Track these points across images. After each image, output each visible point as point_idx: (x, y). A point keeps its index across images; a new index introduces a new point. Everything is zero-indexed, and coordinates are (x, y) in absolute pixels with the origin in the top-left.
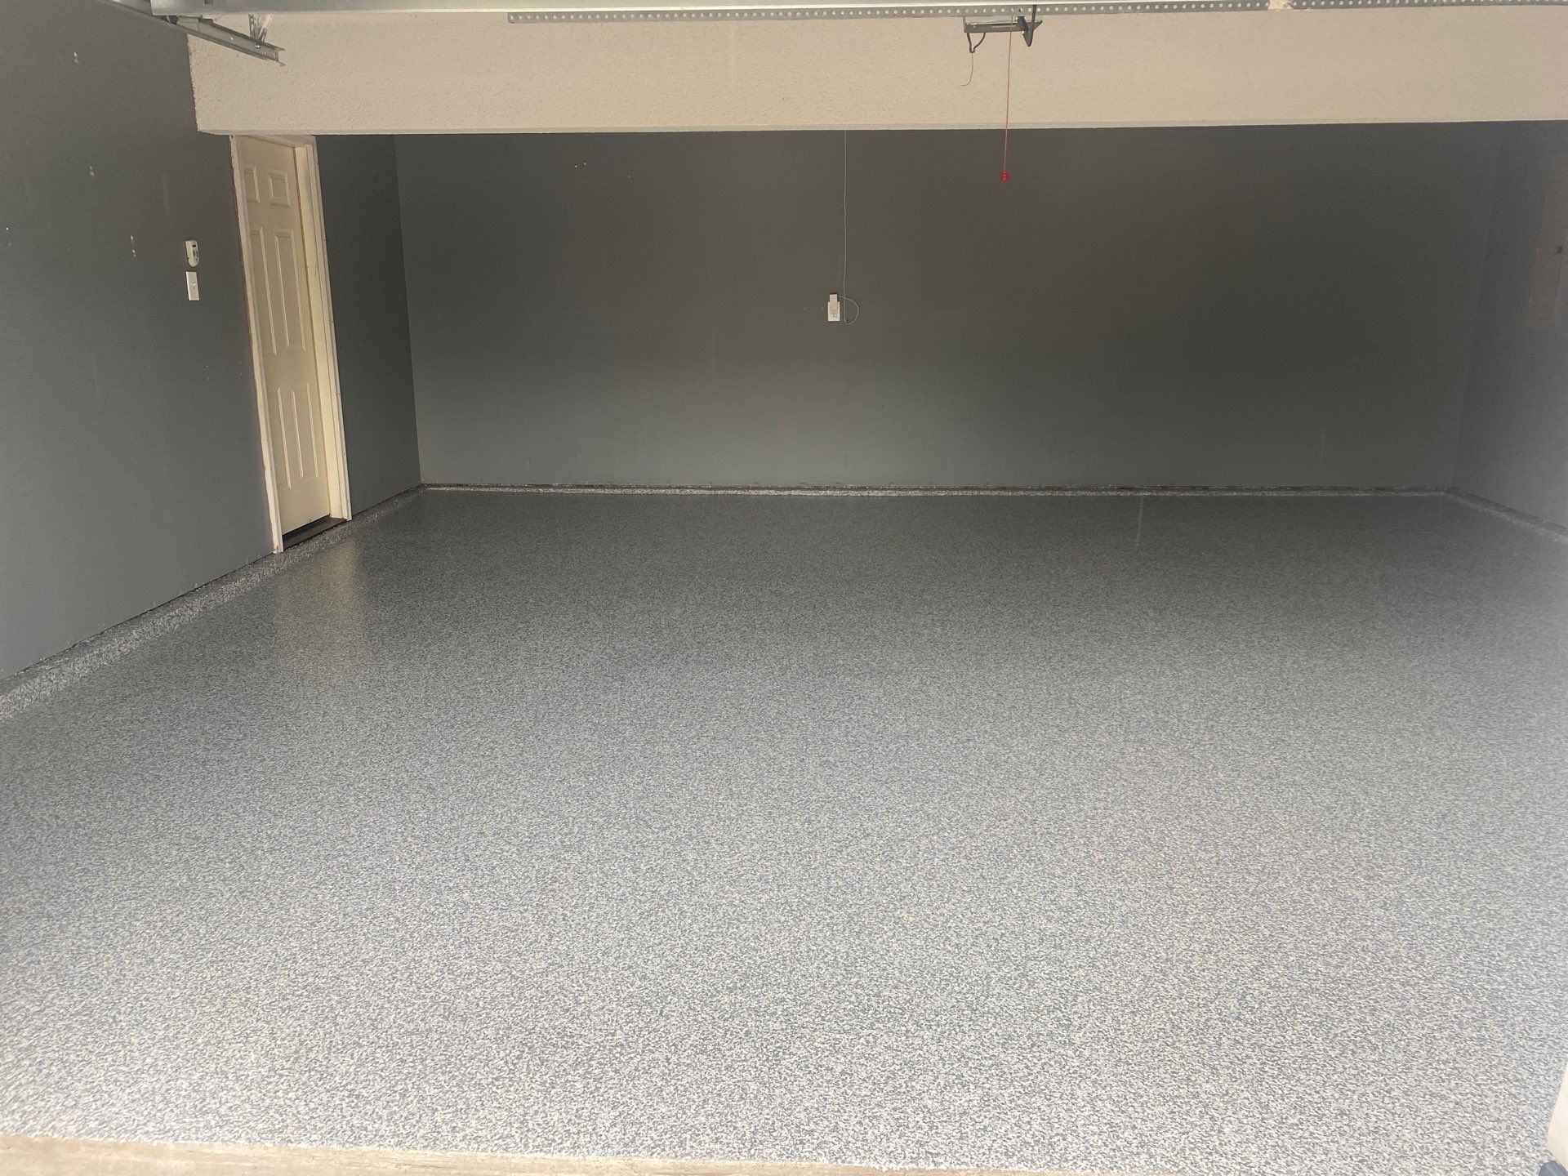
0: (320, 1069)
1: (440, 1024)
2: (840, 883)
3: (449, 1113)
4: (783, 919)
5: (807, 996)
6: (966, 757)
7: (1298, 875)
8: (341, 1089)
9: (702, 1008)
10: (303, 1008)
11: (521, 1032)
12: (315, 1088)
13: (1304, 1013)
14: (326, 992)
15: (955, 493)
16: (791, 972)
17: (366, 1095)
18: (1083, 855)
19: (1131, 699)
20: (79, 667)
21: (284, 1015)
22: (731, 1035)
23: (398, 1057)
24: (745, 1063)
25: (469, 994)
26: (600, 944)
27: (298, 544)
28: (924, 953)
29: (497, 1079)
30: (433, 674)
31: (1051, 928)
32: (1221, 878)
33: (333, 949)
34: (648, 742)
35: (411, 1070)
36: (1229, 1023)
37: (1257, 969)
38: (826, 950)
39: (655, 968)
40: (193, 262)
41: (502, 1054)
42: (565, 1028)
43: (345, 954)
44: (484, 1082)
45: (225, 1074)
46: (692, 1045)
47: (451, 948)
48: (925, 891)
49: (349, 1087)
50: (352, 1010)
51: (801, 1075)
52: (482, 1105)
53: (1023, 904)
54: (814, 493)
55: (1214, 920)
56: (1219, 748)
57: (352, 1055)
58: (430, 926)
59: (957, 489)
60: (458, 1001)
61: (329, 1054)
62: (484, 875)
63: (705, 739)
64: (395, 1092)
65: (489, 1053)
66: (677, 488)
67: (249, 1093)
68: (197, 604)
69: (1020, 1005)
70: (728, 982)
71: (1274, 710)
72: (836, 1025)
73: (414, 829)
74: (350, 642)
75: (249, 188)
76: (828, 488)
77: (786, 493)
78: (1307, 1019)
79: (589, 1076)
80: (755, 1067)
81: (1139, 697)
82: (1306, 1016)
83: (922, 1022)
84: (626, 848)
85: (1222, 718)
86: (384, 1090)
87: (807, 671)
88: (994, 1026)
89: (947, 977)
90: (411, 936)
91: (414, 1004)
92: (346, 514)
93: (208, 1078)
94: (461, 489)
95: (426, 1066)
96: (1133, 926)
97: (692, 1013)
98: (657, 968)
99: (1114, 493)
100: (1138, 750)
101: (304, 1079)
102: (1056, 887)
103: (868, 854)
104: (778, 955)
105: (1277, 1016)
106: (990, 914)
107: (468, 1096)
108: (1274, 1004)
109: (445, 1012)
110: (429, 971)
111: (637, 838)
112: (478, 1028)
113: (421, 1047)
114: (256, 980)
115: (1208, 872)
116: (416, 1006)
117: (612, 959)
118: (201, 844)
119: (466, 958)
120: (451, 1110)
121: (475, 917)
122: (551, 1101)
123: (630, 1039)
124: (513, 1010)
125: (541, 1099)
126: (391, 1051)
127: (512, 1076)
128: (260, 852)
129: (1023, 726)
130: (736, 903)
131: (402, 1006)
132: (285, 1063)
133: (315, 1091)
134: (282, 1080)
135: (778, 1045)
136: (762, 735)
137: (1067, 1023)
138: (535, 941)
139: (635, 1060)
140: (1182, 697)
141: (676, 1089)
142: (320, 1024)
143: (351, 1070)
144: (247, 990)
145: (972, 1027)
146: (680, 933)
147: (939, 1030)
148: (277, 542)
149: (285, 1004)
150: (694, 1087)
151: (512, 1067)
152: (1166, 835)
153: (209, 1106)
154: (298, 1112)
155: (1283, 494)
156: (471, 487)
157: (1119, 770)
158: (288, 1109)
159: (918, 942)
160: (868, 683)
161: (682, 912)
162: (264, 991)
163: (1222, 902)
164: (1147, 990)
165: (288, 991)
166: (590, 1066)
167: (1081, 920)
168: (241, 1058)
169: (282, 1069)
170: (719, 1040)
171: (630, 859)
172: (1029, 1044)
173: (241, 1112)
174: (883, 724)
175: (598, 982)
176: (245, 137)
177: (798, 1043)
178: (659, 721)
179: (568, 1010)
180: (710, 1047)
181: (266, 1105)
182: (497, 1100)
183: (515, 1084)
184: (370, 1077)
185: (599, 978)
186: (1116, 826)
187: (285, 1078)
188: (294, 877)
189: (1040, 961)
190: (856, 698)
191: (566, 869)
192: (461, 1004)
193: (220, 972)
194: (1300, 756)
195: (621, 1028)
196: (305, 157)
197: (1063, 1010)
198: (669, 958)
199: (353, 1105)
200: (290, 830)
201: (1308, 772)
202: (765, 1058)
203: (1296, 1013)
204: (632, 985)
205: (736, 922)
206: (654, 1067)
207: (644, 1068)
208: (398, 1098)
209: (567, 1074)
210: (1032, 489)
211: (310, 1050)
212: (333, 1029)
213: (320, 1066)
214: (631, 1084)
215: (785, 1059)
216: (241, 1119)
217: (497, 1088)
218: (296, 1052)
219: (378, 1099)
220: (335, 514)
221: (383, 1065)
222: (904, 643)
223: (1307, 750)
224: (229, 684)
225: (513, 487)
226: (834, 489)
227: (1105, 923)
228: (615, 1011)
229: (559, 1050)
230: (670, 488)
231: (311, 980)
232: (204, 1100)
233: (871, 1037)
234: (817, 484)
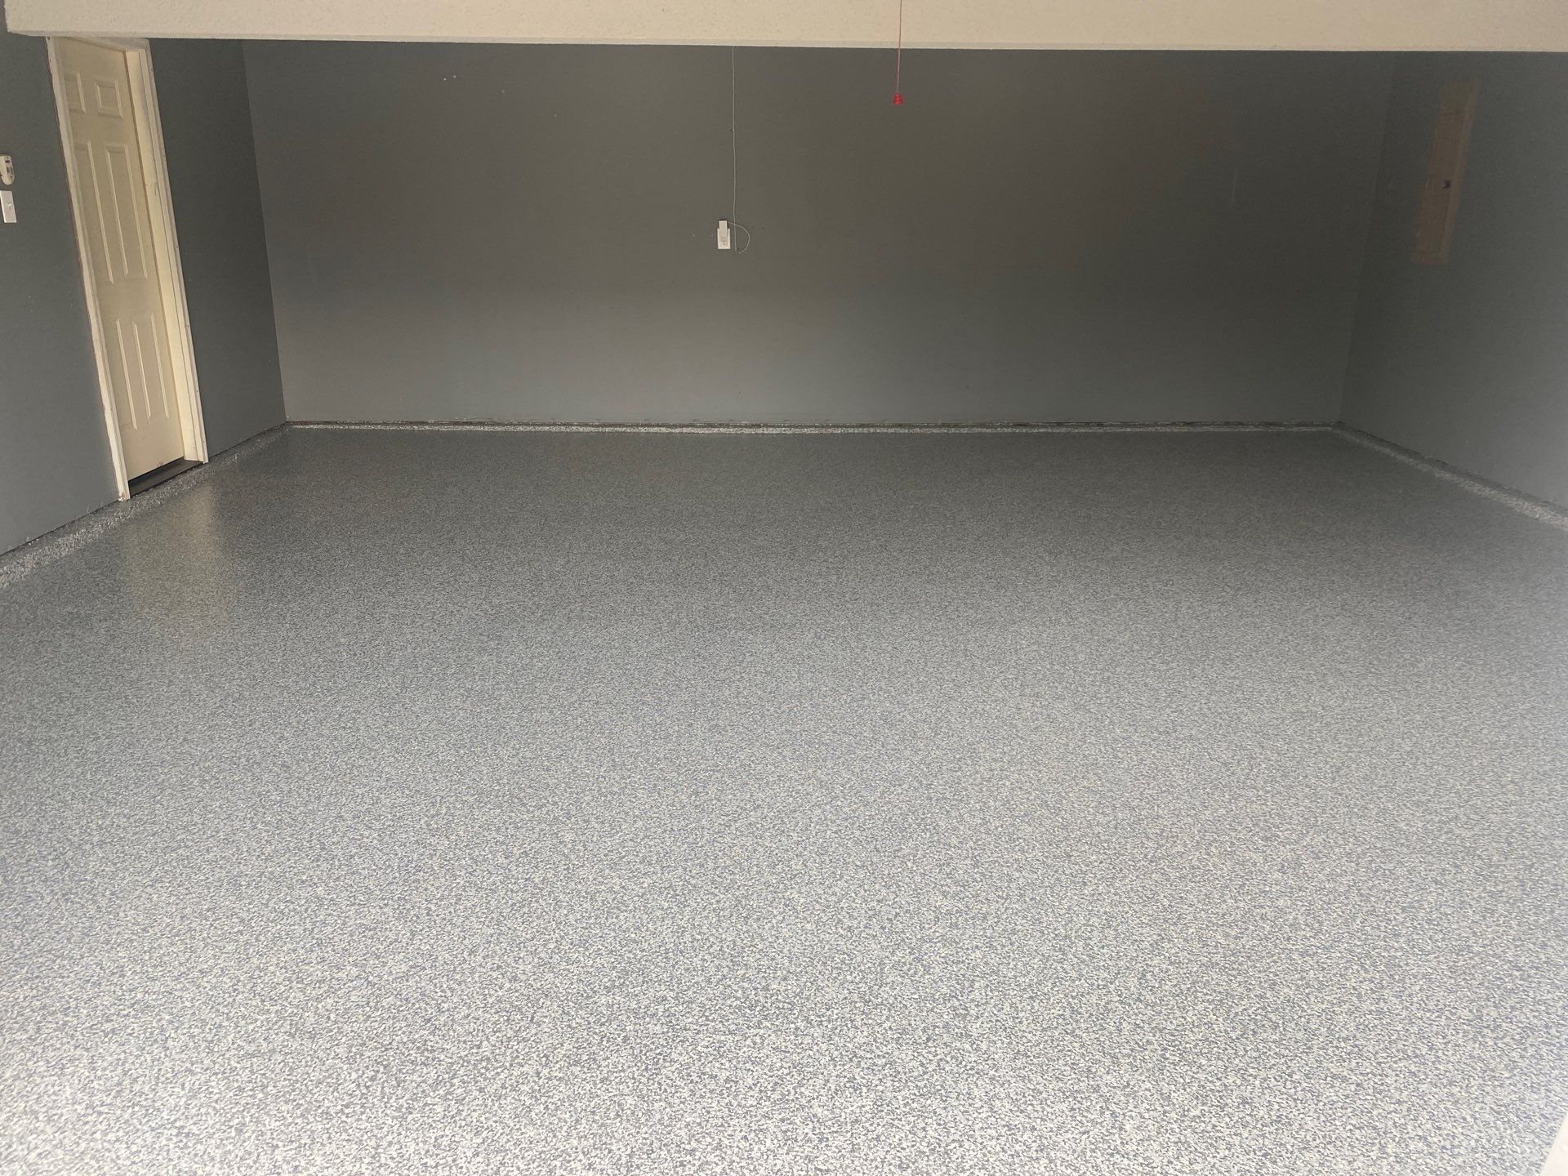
0: (144, 1103)
1: (286, 1043)
2: (728, 862)
3: (291, 1150)
4: (666, 905)
5: (690, 992)
6: (860, 716)
7: (1197, 838)
8: (168, 1126)
9: (577, 1011)
10: (129, 1031)
11: (377, 1048)
12: (139, 1127)
13: (1205, 991)
14: (157, 1010)
15: (851, 431)
16: (673, 966)
17: (197, 1132)
18: (980, 821)
19: (1027, 650)
21: (106, 1040)
22: (608, 1042)
23: (236, 1085)
24: (622, 1074)
25: (320, 1006)
26: (466, 942)
27: (146, 490)
28: (815, 939)
29: (347, 1106)
30: (292, 634)
31: (946, 905)
32: (1119, 843)
33: (166, 958)
34: (525, 709)
35: (250, 1100)
36: (1129, 1005)
37: (1157, 943)
38: (711, 939)
39: (526, 967)
41: (354, 1076)
42: (426, 1041)
43: (181, 964)
44: (332, 1111)
45: (35, 1113)
46: (565, 1055)
47: (302, 951)
48: (817, 868)
49: (178, 1124)
50: (185, 1031)
51: (683, 1085)
52: (329, 1138)
53: (918, 879)
54: (706, 431)
55: (1112, 891)
56: (1115, 701)
57: (183, 1085)
58: (279, 927)
59: (853, 427)
60: (307, 1014)
61: (157, 1084)
62: (341, 865)
63: (586, 703)
64: (231, 1127)
65: (339, 1075)
66: (562, 425)
67: (61, 1136)
68: (29, 560)
69: (915, 993)
70: (606, 980)
71: (1170, 659)
72: (720, 1025)
73: (265, 813)
74: (202, 600)
76: (721, 425)
77: (678, 430)
78: (1208, 997)
79: (451, 1098)
80: (633, 1078)
81: (1035, 647)
82: (1207, 994)
83: (812, 1017)
84: (498, 830)
85: (1118, 669)
86: (217, 1126)
87: (697, 626)
88: (888, 1019)
89: (839, 965)
90: (257, 940)
91: (256, 1020)
92: (202, 457)
93: (15, 1120)
94: (329, 427)
95: (267, 1094)
96: (1031, 899)
97: (566, 1018)
98: (530, 966)
99: (1010, 430)
100: (1034, 705)
101: (126, 1116)
102: (952, 858)
103: (757, 828)
104: (660, 946)
105: (1178, 996)
106: (884, 891)
107: (313, 1128)
108: (1175, 982)
109: (291, 1029)
110: (276, 980)
111: (510, 818)
112: (329, 1046)
113: (262, 1072)
114: (76, 999)
115: (1106, 837)
116: (259, 1023)
117: (479, 959)
118: (21, 839)
119: (318, 963)
120: (295, 1145)
121: (329, 915)
122: (408, 1129)
123: (497, 1051)
124: (369, 1022)
125: (395, 1128)
126: (227, 1078)
127: (364, 1101)
128: (88, 847)
129: (918, 682)
130: (617, 888)
131: (243, 1023)
132: (105, 1098)
133: (138, 1130)
134: (101, 1119)
135: (658, 1051)
136: (648, 698)
137: (963, 1012)
138: (396, 940)
139: (502, 1076)
140: (1078, 647)
141: (547, 1108)
142: (147, 1049)
143: (181, 1103)
144: (65, 1011)
145: (865, 1021)
146: (554, 926)
147: (830, 1026)
148: (123, 489)
149: (108, 1026)
150: (566, 1104)
151: (365, 1091)
152: (1064, 797)
153: (15, 1153)
154: (118, 1157)
155: (1176, 430)
156: (340, 424)
157: (1015, 727)
158: (107, 1154)
159: (808, 926)
160: (760, 639)
161: (557, 901)
162: (85, 1012)
163: (1121, 870)
164: (1045, 971)
165: (113, 1011)
166: (452, 1085)
167: (978, 895)
168: (54, 1093)
169: (102, 1105)
170: (594, 1048)
171: (503, 843)
172: (924, 1039)
173: (52, 1159)
174: (775, 683)
175: (463, 987)
177: (680, 1048)
178: (538, 685)
179: (429, 1020)
180: (585, 1057)
181: (82, 1149)
182: (346, 1131)
183: (368, 1110)
184: (203, 1111)
185: (464, 981)
186: (1012, 789)
187: (104, 1116)
188: (127, 874)
189: (935, 943)
190: (747, 655)
191: (431, 857)
192: (309, 1016)
193: (35, 991)
194: (1196, 708)
195: (487, 1038)
197: (960, 998)
198: (543, 955)
199: (181, 1145)
200: (125, 820)
201: (1204, 726)
202: (644, 1067)
203: (1196, 991)
204: (501, 988)
205: (615, 911)
206: (523, 1083)
207: (511, 1085)
208: (233, 1134)
209: (426, 1096)
210: (928, 426)
211: (135, 1080)
212: (162, 1055)
213: (146, 1099)
214: (497, 1105)
215: (665, 1067)
216: (51, 1168)
217: (347, 1117)
218: (119, 1084)
219: (211, 1136)
220: (190, 456)
221: (217, 1096)
222: (797, 594)
223: (1203, 701)
224: (63, 650)
225: (385, 424)
226: (728, 426)
227: (1002, 898)
228: (481, 1019)
229: (418, 1068)
230: (554, 424)
231: (139, 996)
232: (10, 1146)
233: (758, 1037)
234: (710, 420)
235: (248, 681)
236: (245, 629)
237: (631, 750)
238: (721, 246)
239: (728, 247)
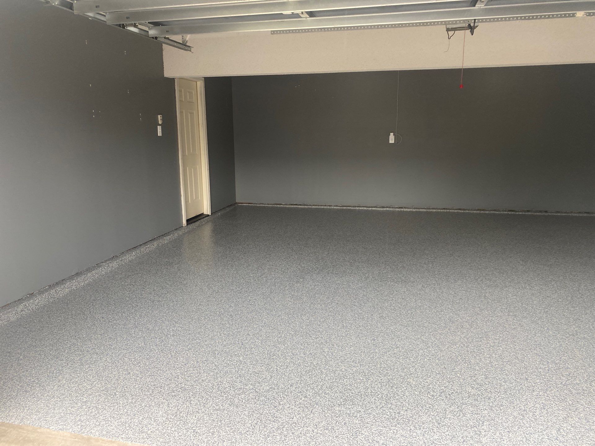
0: (184, 420)
1: (228, 408)
2: (385, 366)
3: (229, 443)
4: (362, 378)
5: (370, 410)
6: (440, 318)
7: (586, 378)
8: (191, 429)
9: (328, 411)
10: (180, 396)
11: (258, 414)
12: (182, 427)
13: (587, 440)
14: (188, 391)
15: (439, 211)
16: (364, 400)
17: (199, 432)
18: (488, 362)
19: (511, 298)
20: (115, 264)
21: (173, 398)
22: (339, 423)
23: (212, 419)
24: (343, 435)
25: (240, 397)
26: (289, 382)
27: (192, 223)
28: (419, 398)
29: (247, 431)
30: (235, 272)
31: (473, 392)
32: (550, 377)
33: (192, 375)
34: (312, 303)
35: (216, 424)
36: (552, 441)
37: (566, 418)
38: (378, 393)
39: (310, 393)
40: (160, 122)
41: (250, 422)
42: (274, 414)
43: (196, 377)
44: (243, 432)
45: (151, 418)
46: (323, 426)
47: (234, 378)
48: (420, 372)
49: (194, 428)
50: (197, 399)
51: (366, 443)
52: (241, 441)
53: (462, 381)
54: (381, 209)
55: (546, 395)
56: (550, 321)
57: (196, 416)
58: (227, 369)
59: (441, 209)
60: (235, 399)
61: (187, 415)
62: (248, 350)
63: (334, 304)
64: (210, 432)
65: (245, 421)
66: (328, 206)
67: (158, 427)
68: (156, 243)
69: (459, 423)
70: (339, 402)
71: (575, 306)
72: (381, 424)
73: (224, 331)
74: (207, 259)
75: (180, 96)
76: (387, 207)
77: (370, 209)
78: (588, 442)
79: (282, 434)
80: (348, 438)
81: (515, 297)
83: (417, 426)
84: (302, 344)
85: (551, 308)
86: (206, 431)
87: (375, 279)
88: (447, 431)
89: (428, 409)
90: (220, 372)
91: (219, 399)
92: (209, 213)
93: (145, 419)
94: (250, 205)
95: (222, 423)
96: (510, 394)
97: (323, 412)
98: (311, 393)
99: (506, 213)
100: (514, 319)
101: (178, 423)
102: (476, 375)
103: (397, 355)
104: (359, 393)
105: (575, 440)
106: (447, 384)
107: (236, 437)
108: (573, 434)
109: (230, 403)
110: (226, 386)
111: (306, 341)
112: (242, 410)
113: (221, 416)
114: (164, 384)
115: (544, 374)
116: (220, 400)
117: (294, 388)
118: (150, 331)
119: (239, 383)
120: (230, 442)
121: (244, 367)
122: (267, 443)
123: (299, 421)
124: (256, 405)
125: (263, 441)
126: (209, 416)
127: (253, 431)
128: (169, 336)
129: (465, 307)
130: (343, 370)
131: (215, 399)
132: (172, 417)
133: (181, 428)
134: (170, 423)
135: (357, 430)
136: (357, 304)
137: (479, 433)
138: (266, 378)
139: (300, 430)
140: (534, 298)
141: (316, 443)
142: (185, 403)
143: (195, 422)
144: (161, 387)
145: (438, 430)
146: (320, 380)
147: (424, 430)
148: (184, 222)
149: (173, 394)
150: (323, 443)
151: (253, 427)
152: (525, 356)
153: (144, 430)
154: (175, 436)
155: (581, 215)
156: (253, 204)
157: (505, 327)
158: (172, 435)
159: (416, 393)
160: (400, 286)
161: (322, 372)
162: (167, 388)
163: (550, 387)
164: (515, 422)
165: (175, 389)
166: (283, 430)
167: (487, 390)
168: (157, 413)
169: (171, 419)
170: (334, 425)
171: (303, 349)
172: (463, 441)
173: (155, 434)
174: (406, 302)
175: (288, 397)
176: (181, 78)
177: (365, 429)
178: (317, 295)
179: (276, 407)
180: (330, 428)
181: (164, 432)
182: (247, 440)
183: (254, 434)
184: (202, 425)
185: (288, 395)
186: (503, 351)
187: (171, 422)
188: (180, 346)
189: (468, 405)
190: (395, 291)
191: (278, 351)
192: (236, 400)
193: (152, 380)
194: (587, 327)
195: (296, 416)
196: (200, 85)
197: (477, 427)
198: (316, 390)
199: (194, 435)
200: (181, 328)
201: (591, 334)
202: (351, 434)
203: (583, 439)
204: (301, 399)
205: (342, 378)
206: (308, 433)
207: (303, 433)
208: (211, 435)
209: (274, 432)
210: (471, 210)
211: (181, 412)
212: (190, 405)
213: (184, 419)
214: (298, 439)
215: (359, 436)
216: (155, 436)
217: (247, 435)
218: (176, 413)
219: (204, 434)
220: (205, 213)
221: (206, 421)
222: (416, 270)
223: (590, 324)
224: (164, 273)
225: (268, 204)
226: (390, 207)
227: (497, 392)
228: (294, 409)
229: (271, 422)
230: (325, 206)
231: (183, 386)
232: (143, 428)
233: (395, 430)
234: (383, 205)
235: (221, 287)
236: (220, 270)
237: (350, 322)
238: (390, 142)
239: (393, 142)
